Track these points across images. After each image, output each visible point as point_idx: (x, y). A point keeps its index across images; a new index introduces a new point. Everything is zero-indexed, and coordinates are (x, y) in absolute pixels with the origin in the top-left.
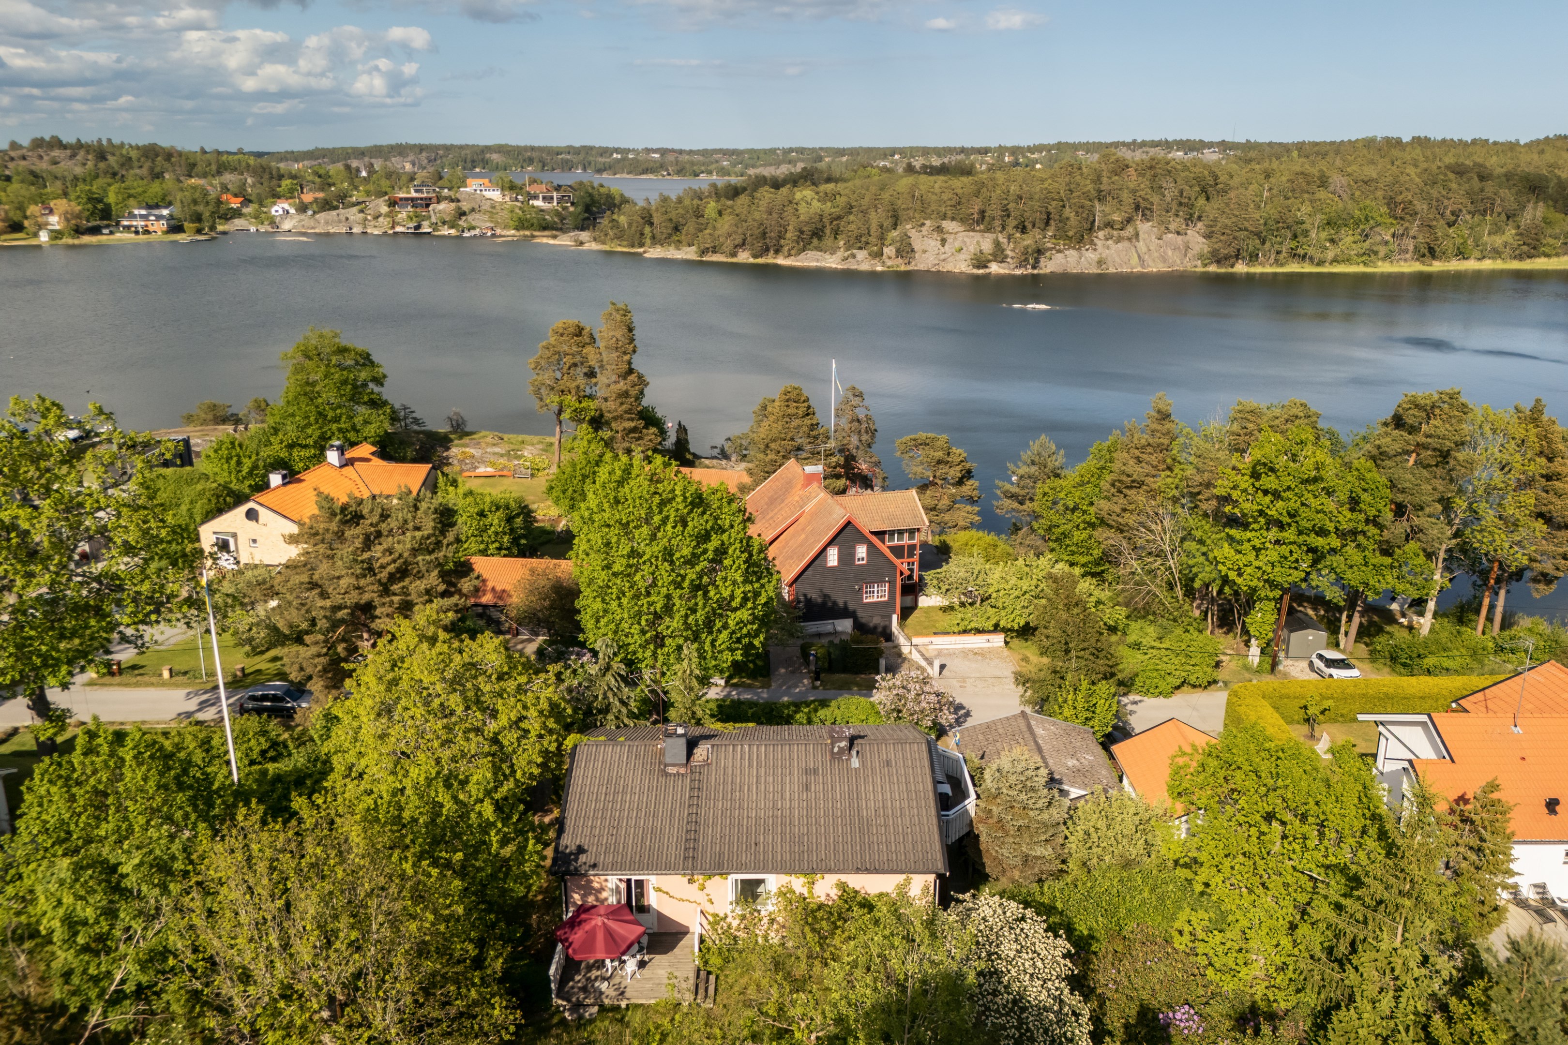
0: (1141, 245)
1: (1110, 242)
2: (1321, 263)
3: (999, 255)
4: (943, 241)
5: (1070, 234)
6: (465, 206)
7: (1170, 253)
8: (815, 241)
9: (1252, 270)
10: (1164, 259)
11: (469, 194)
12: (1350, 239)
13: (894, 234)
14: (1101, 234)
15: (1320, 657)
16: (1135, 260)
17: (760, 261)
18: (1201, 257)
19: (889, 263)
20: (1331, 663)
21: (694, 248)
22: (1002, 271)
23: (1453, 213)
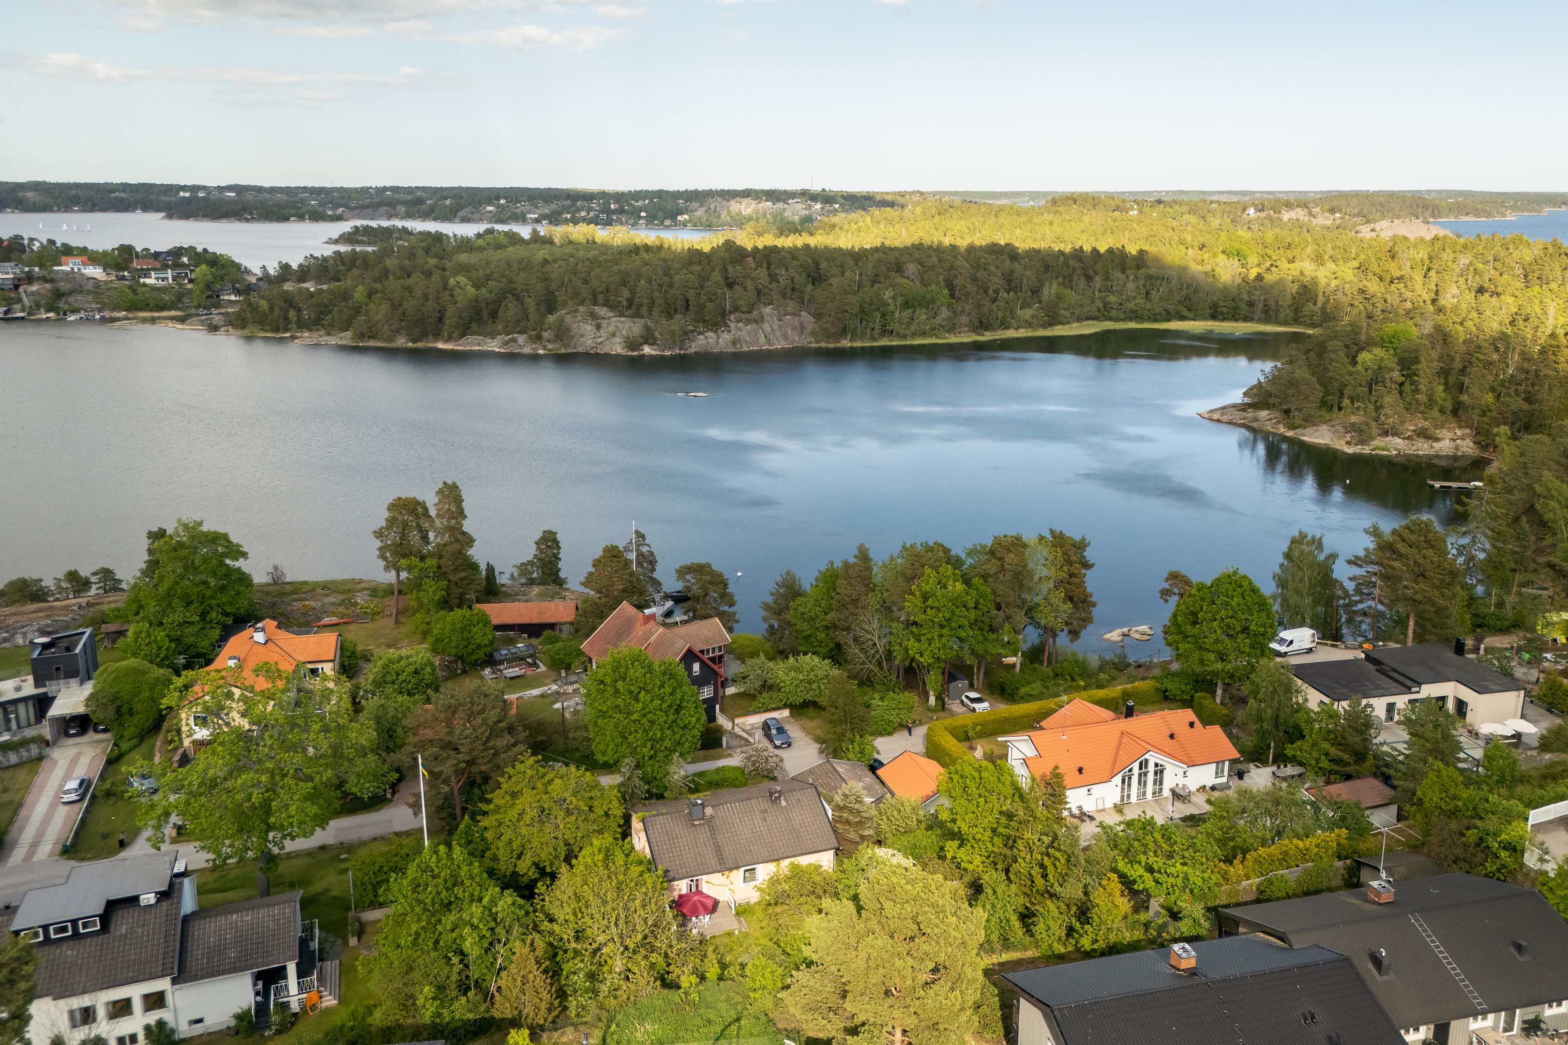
0: (766, 326)
1: (740, 324)
2: (904, 337)
3: (648, 338)
4: (598, 327)
5: (707, 318)
6: (64, 286)
7: (789, 332)
8: (474, 326)
9: (855, 345)
10: (786, 337)
11: (66, 273)
12: (924, 317)
13: (551, 318)
14: (732, 317)
15: (967, 697)
16: (762, 339)
17: (420, 345)
18: (813, 333)
19: (550, 347)
20: (973, 700)
21: (348, 334)
22: (653, 353)
23: (995, 292)
